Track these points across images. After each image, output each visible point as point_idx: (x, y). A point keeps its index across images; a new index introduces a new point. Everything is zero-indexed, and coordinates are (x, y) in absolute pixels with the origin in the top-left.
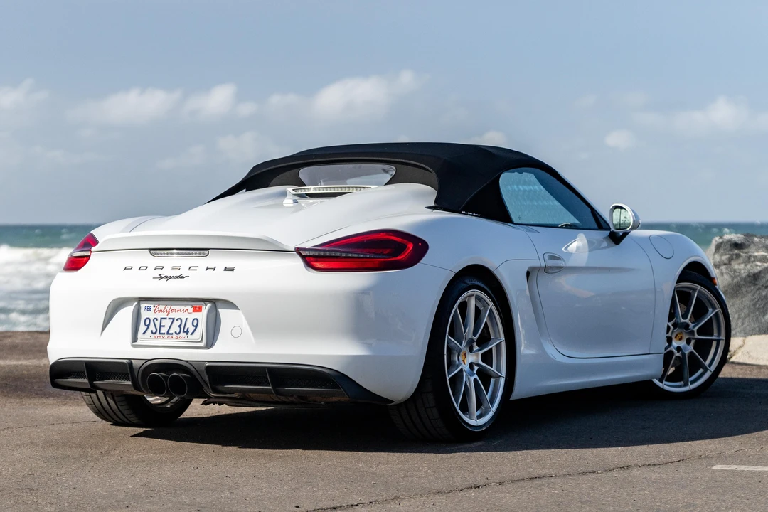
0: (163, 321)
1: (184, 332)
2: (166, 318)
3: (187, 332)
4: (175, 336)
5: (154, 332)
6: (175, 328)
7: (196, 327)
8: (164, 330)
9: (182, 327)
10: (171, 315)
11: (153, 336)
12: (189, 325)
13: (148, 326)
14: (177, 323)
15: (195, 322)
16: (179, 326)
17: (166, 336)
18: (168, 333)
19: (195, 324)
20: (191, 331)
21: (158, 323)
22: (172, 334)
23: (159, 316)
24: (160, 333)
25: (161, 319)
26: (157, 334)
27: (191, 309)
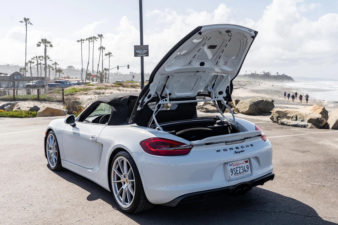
0: (237, 169)
1: (245, 171)
2: (237, 168)
3: (246, 171)
4: (242, 173)
5: (235, 173)
6: (241, 171)
7: (248, 168)
8: (238, 172)
9: (244, 169)
10: (239, 166)
11: (235, 175)
12: (246, 168)
13: (232, 172)
14: (241, 169)
15: (247, 166)
16: (243, 169)
17: (239, 174)
18: (240, 173)
19: (247, 167)
20: (247, 170)
21: (235, 170)
22: (241, 173)
23: (235, 167)
24: (237, 174)
25: (236, 168)
26: (236, 174)
27: (245, 162)
